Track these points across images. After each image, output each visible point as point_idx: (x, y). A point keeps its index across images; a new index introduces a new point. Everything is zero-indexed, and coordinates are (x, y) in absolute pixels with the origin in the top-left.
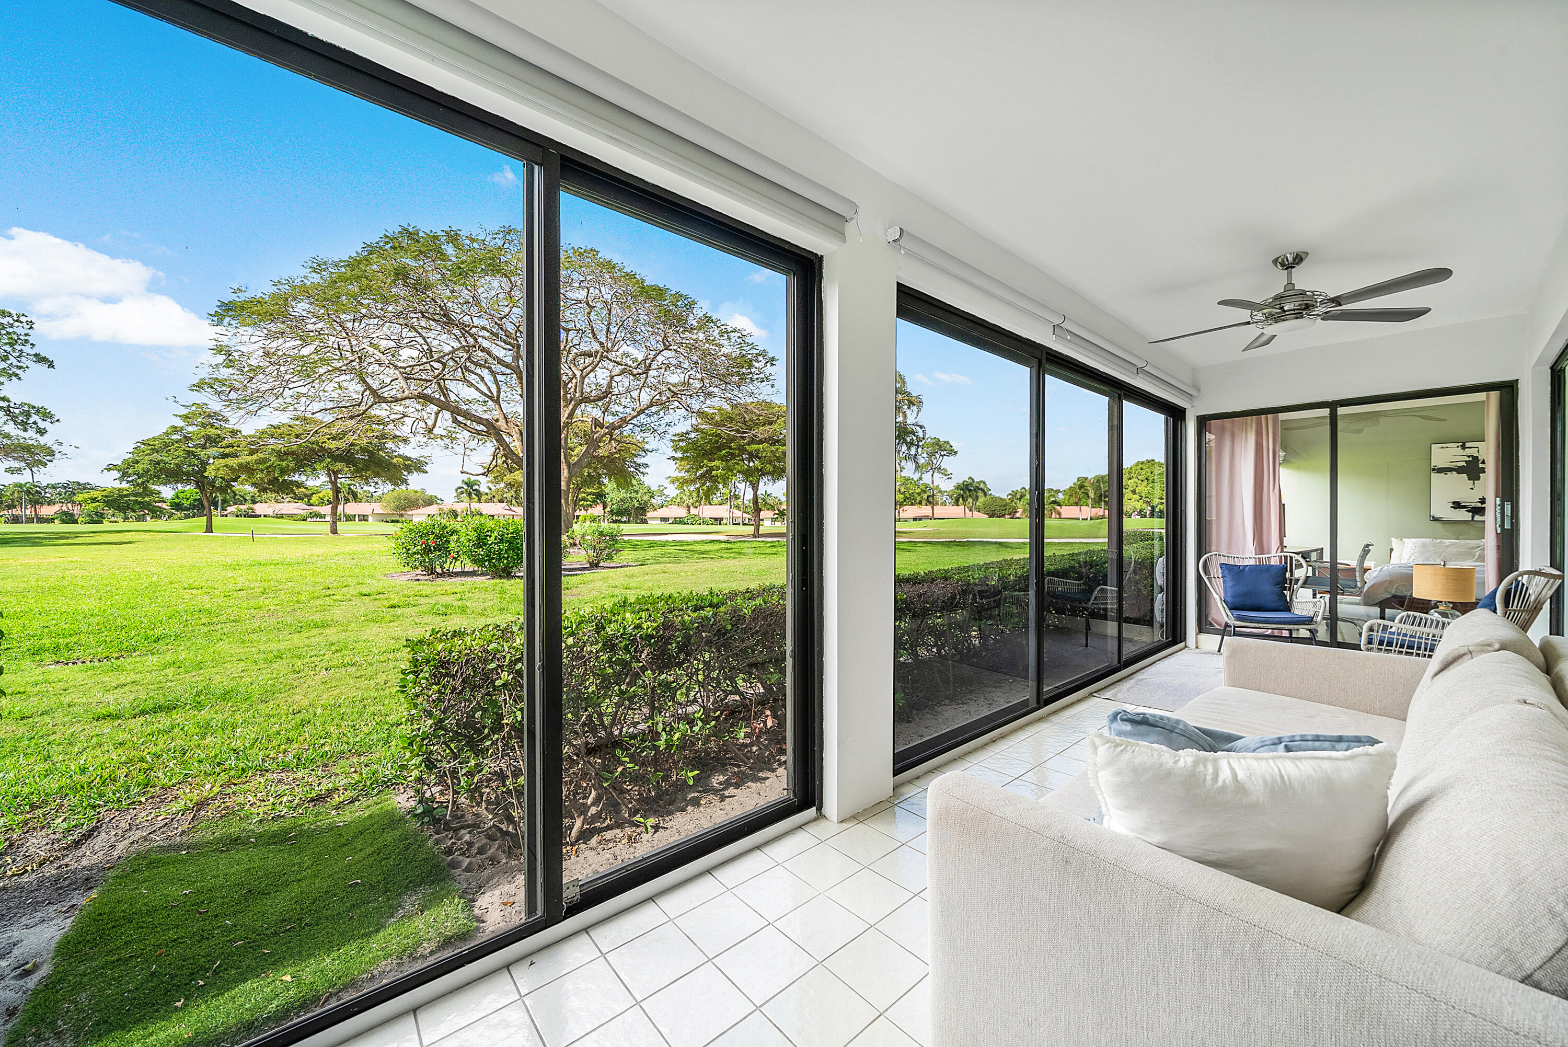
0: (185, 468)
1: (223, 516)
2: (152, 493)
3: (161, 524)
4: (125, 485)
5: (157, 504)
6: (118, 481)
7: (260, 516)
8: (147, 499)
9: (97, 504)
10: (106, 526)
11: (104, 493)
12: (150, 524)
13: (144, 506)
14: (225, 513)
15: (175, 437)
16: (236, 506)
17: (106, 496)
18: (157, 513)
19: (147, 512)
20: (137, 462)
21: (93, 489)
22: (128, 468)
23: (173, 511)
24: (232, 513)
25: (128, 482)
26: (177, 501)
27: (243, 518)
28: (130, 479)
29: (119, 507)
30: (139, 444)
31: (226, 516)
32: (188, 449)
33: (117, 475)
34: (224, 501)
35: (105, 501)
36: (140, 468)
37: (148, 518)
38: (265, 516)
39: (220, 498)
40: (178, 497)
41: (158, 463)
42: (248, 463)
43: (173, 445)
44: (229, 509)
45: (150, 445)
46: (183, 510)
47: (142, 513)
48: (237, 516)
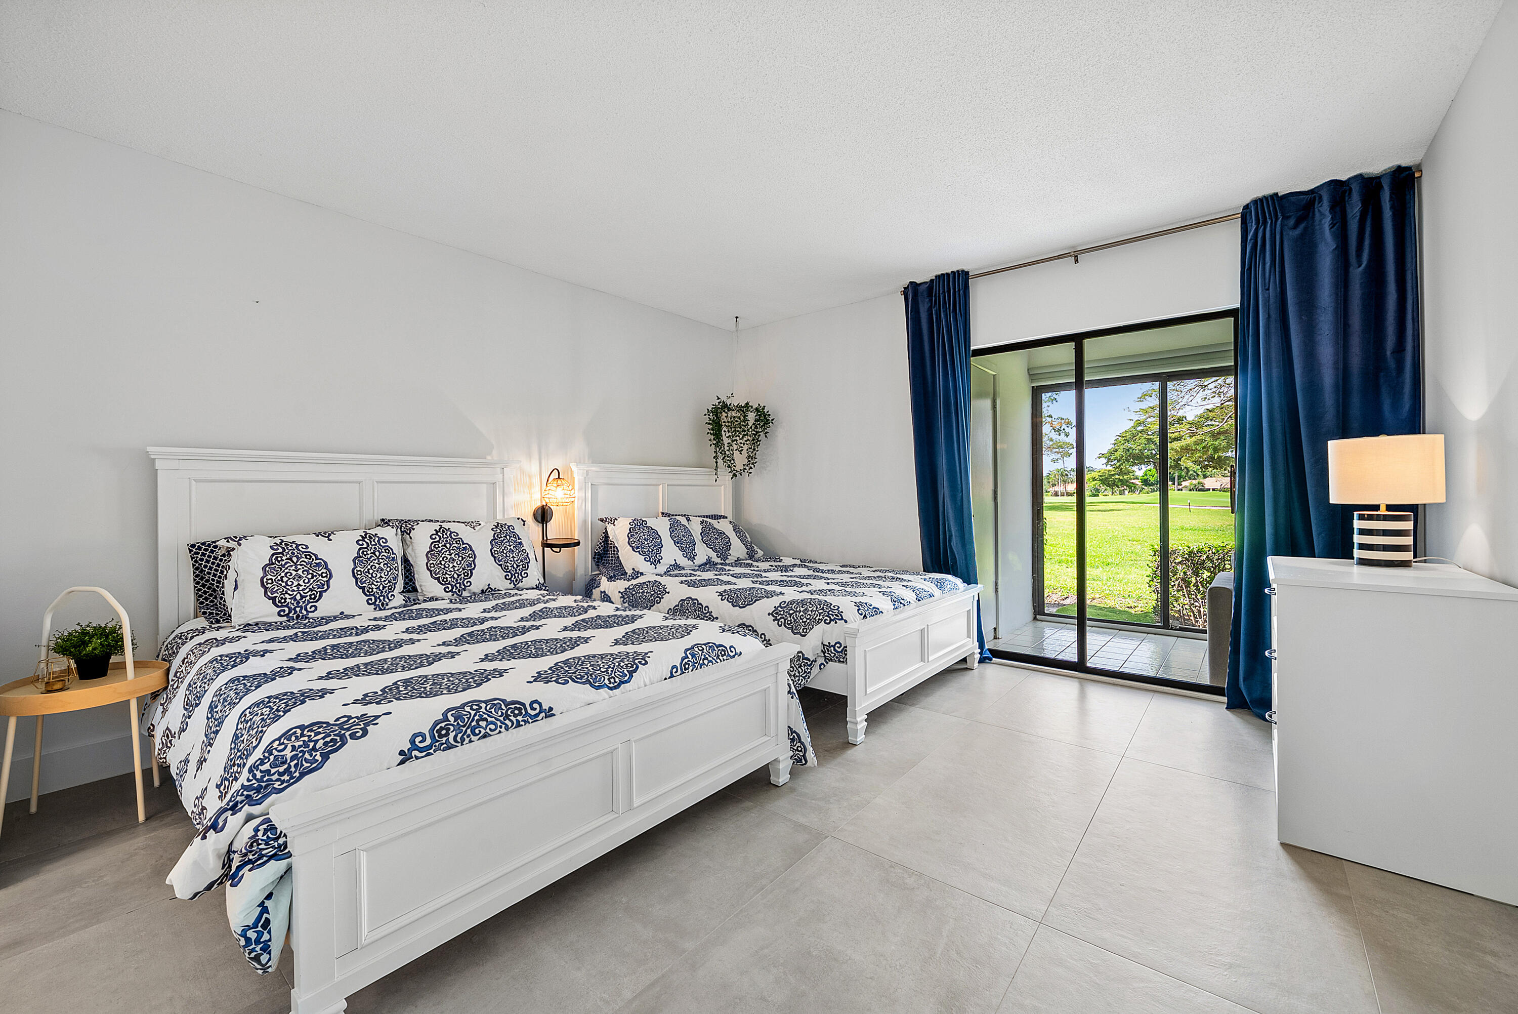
0: (1146, 453)
1: (1179, 490)
2: (1128, 473)
3: (1135, 497)
4: (1109, 468)
5: (1133, 481)
6: (1105, 465)
7: (1209, 489)
8: (1125, 477)
9: (1096, 482)
10: (1101, 498)
11: (1100, 474)
12: (1128, 496)
13: (1124, 482)
14: (1180, 487)
15: (1140, 428)
16: (1190, 481)
17: (1101, 476)
18: (1132, 489)
19: (1125, 487)
20: (1116, 451)
21: (1093, 471)
22: (1111, 455)
23: (1143, 486)
24: (1186, 487)
25: (1112, 465)
26: (1145, 477)
27: (1195, 492)
28: (1112, 463)
29: (1108, 484)
30: (1118, 437)
31: (1182, 490)
32: (1148, 437)
33: (1104, 460)
34: (1180, 477)
35: (1100, 480)
36: (1118, 454)
37: (1126, 492)
38: (1214, 490)
39: (1177, 474)
40: (1146, 475)
41: (1128, 451)
42: (1188, 445)
43: (1138, 434)
44: (1184, 484)
45: (1123, 437)
46: (1150, 486)
47: (1123, 488)
48: (1190, 490)
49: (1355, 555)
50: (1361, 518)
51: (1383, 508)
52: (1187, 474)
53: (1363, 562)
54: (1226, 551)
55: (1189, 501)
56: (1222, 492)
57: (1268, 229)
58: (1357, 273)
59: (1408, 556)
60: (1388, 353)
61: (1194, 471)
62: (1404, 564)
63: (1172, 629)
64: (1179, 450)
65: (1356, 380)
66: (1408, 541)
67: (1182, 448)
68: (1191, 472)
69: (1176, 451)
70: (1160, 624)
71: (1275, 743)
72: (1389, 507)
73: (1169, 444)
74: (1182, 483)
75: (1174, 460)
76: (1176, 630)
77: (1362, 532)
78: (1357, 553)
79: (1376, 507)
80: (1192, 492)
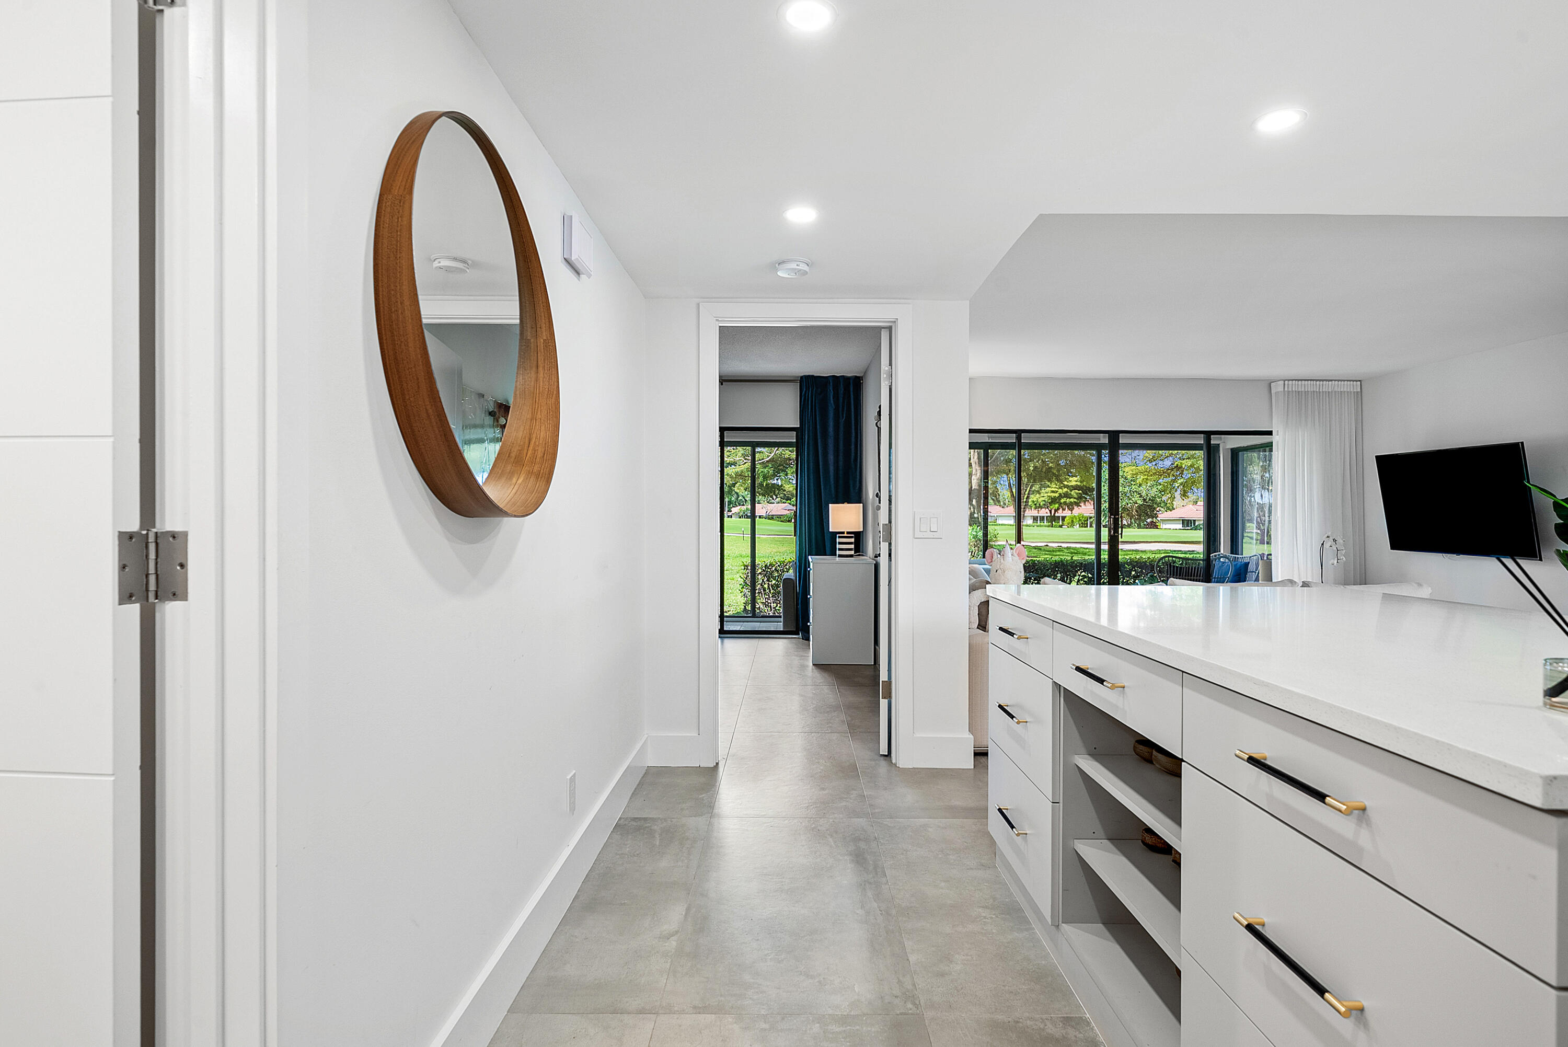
16: (739, 507)
24: (737, 513)
31: (735, 516)
44: (734, 510)
49: (837, 554)
50: (839, 537)
51: (846, 533)
52: (737, 499)
53: (840, 556)
54: (785, 564)
55: (743, 529)
56: (767, 520)
57: (810, 392)
58: (842, 421)
59: (852, 552)
60: (852, 460)
61: (743, 496)
62: (851, 556)
63: (757, 617)
64: (734, 476)
65: (841, 473)
66: (852, 546)
67: (736, 474)
68: (740, 498)
69: (731, 477)
70: (750, 615)
71: (811, 643)
72: (848, 533)
73: (725, 469)
74: (732, 509)
75: (729, 486)
76: (759, 618)
77: (840, 543)
78: (838, 552)
79: (843, 533)
80: (741, 519)
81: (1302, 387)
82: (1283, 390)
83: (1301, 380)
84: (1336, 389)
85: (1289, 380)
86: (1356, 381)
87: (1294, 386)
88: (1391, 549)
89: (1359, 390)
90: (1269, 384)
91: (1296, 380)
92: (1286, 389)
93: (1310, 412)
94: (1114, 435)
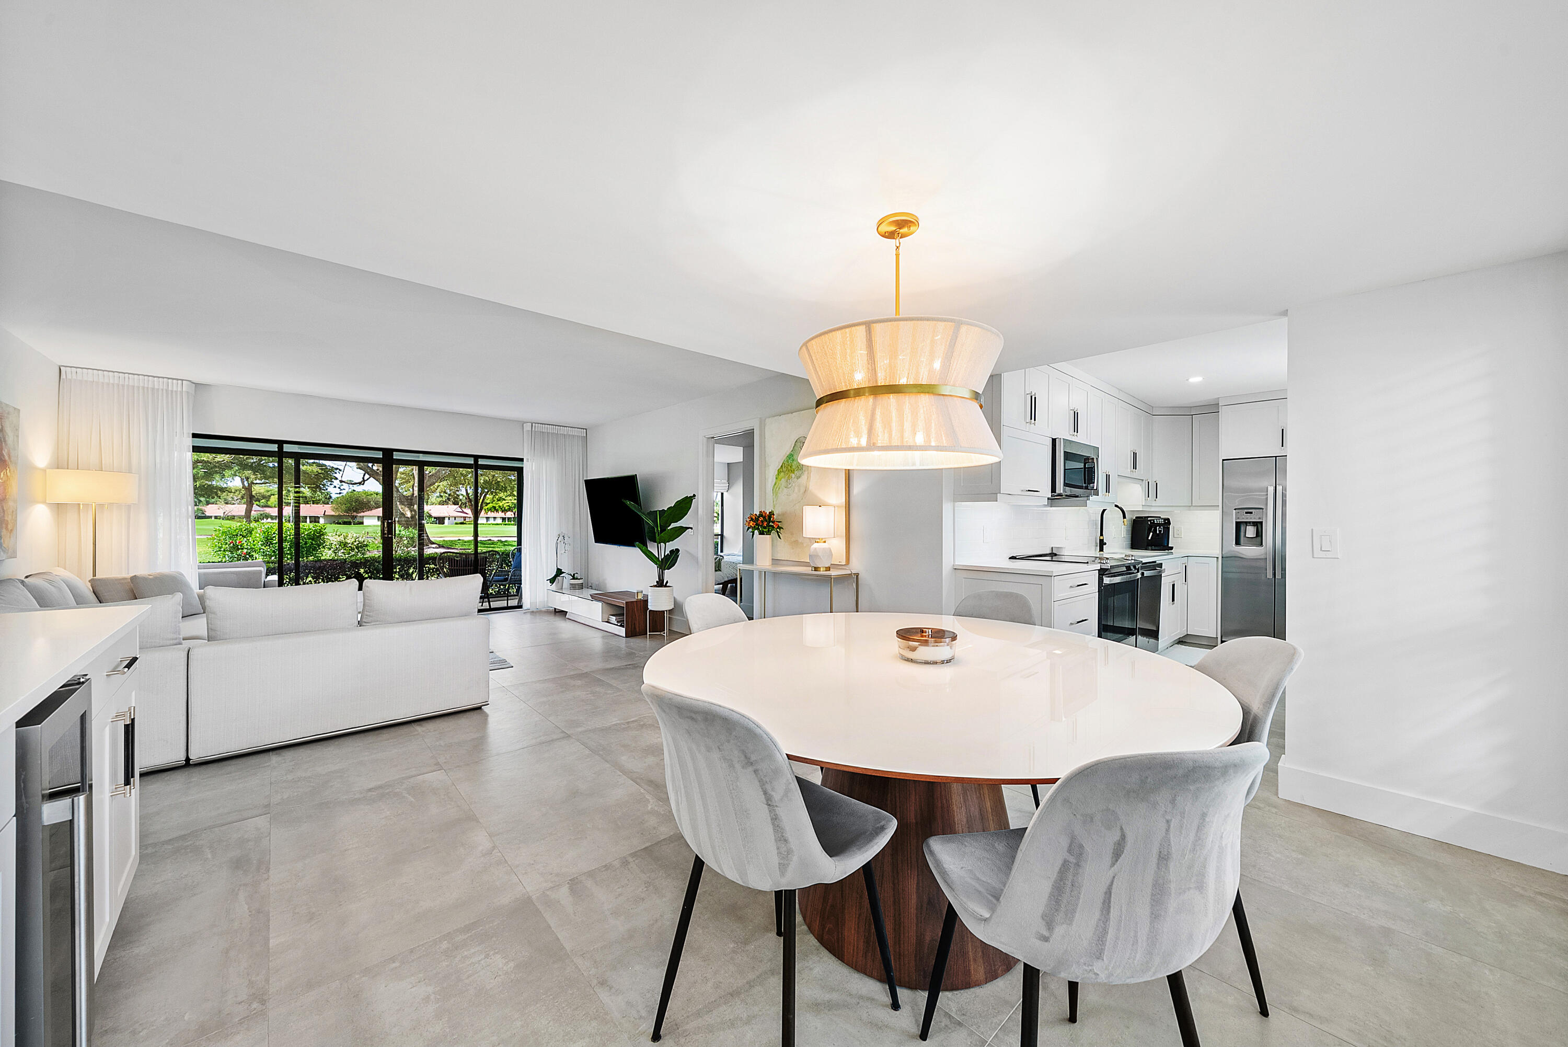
81: (545, 429)
82: (531, 429)
83: (545, 424)
84: (569, 433)
85: (535, 423)
86: (584, 429)
87: (538, 428)
88: (595, 542)
89: (585, 435)
90: (523, 423)
91: (541, 424)
92: (533, 429)
93: (550, 447)
94: (388, 452)
